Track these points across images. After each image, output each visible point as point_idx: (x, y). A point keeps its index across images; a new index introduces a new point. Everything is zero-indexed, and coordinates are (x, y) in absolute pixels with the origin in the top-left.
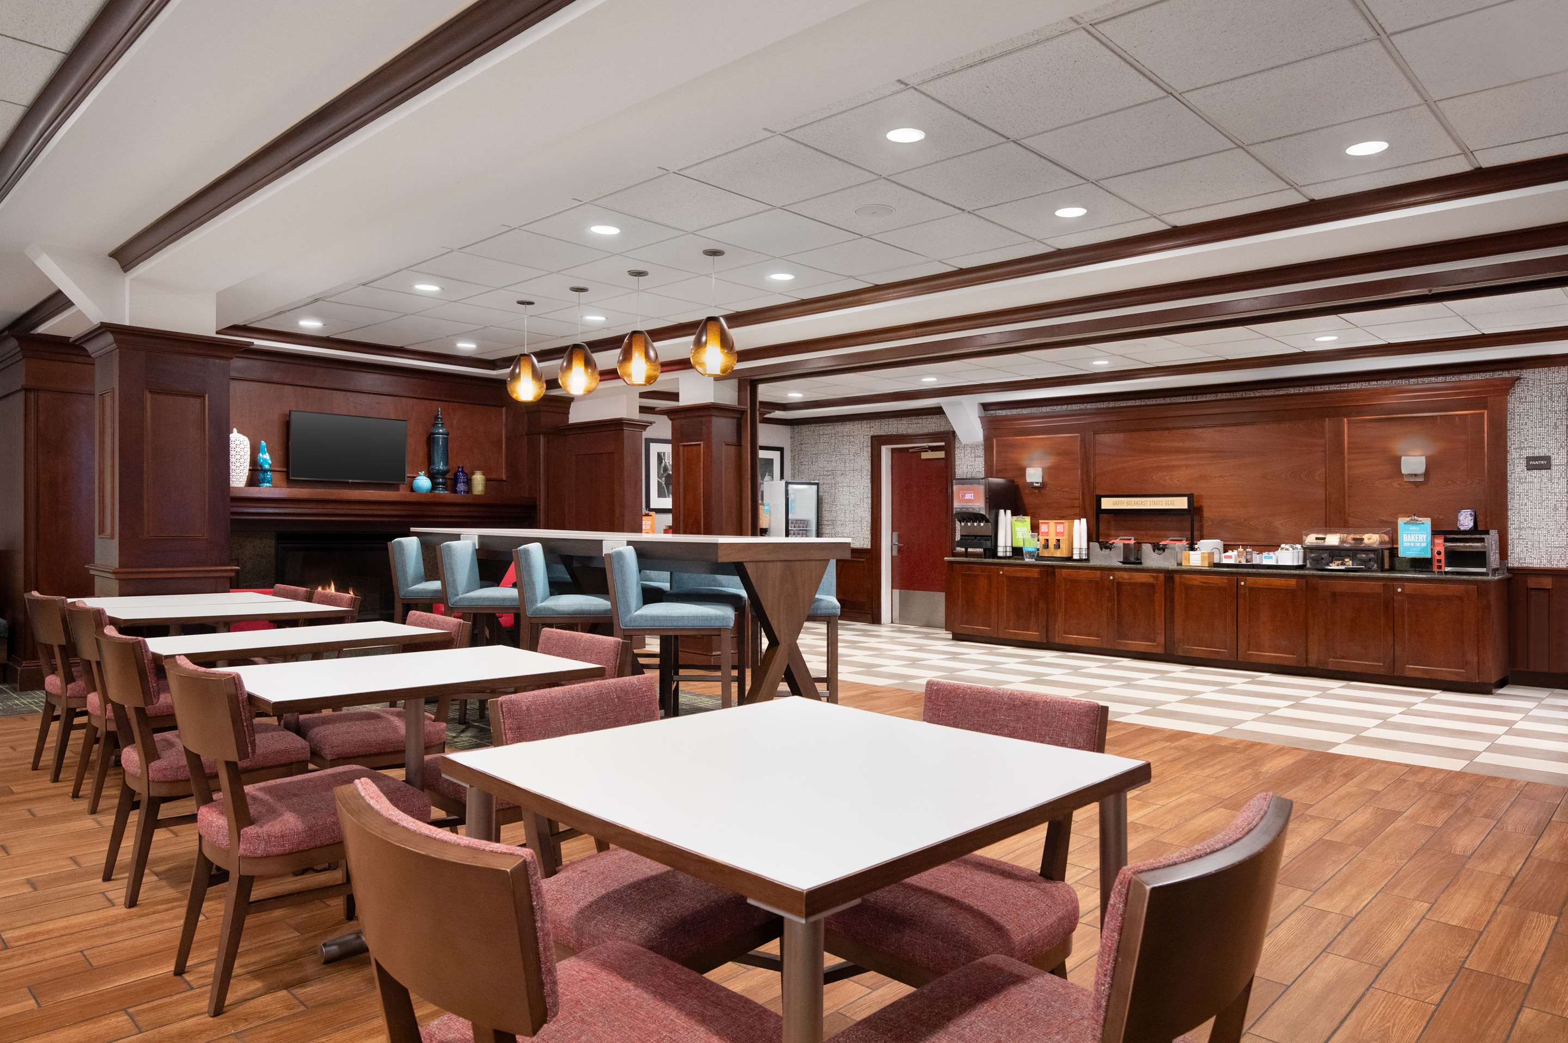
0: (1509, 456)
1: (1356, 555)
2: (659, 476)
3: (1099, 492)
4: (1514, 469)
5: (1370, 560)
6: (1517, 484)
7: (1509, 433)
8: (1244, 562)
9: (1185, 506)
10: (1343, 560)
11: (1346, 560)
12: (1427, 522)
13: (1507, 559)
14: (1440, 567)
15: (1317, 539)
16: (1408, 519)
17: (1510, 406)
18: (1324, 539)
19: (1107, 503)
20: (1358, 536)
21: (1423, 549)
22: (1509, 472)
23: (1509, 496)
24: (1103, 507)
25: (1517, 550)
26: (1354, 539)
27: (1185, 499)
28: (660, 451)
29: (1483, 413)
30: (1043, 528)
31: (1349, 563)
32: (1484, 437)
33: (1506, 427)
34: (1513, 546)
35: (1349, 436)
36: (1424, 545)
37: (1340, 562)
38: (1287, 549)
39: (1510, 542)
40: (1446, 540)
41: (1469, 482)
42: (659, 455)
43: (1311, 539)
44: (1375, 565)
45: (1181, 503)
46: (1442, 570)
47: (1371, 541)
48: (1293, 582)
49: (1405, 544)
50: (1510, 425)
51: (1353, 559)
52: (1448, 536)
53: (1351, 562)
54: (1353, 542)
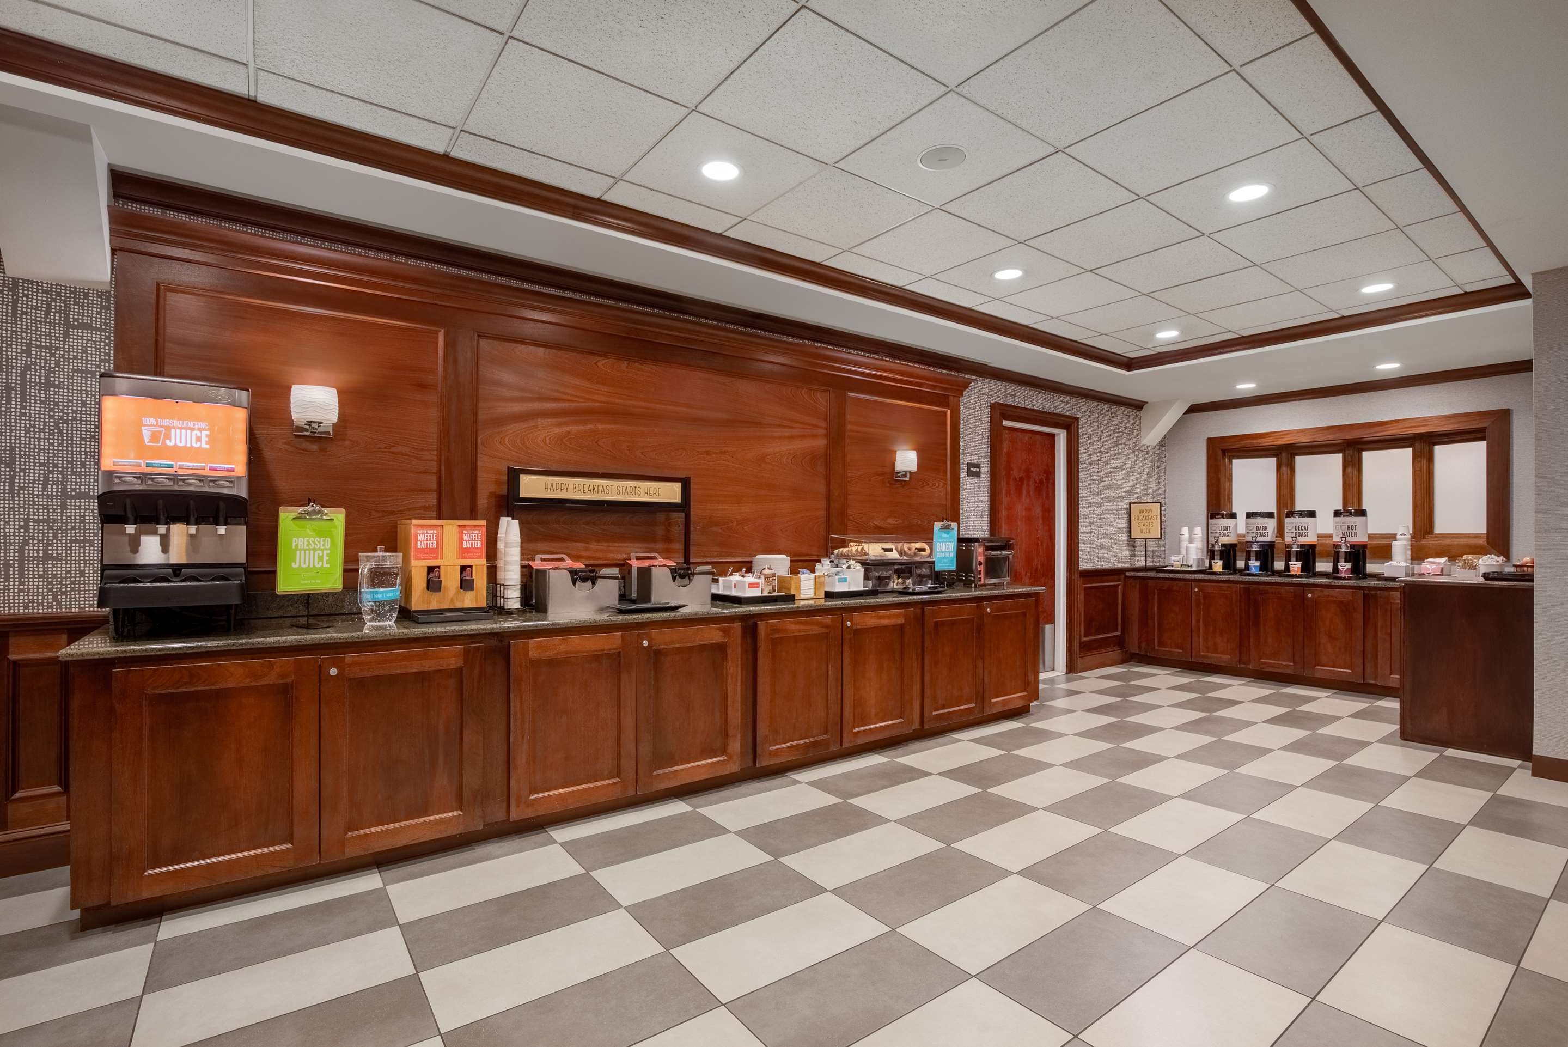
9: (677, 499)
27: (677, 487)
45: (670, 493)
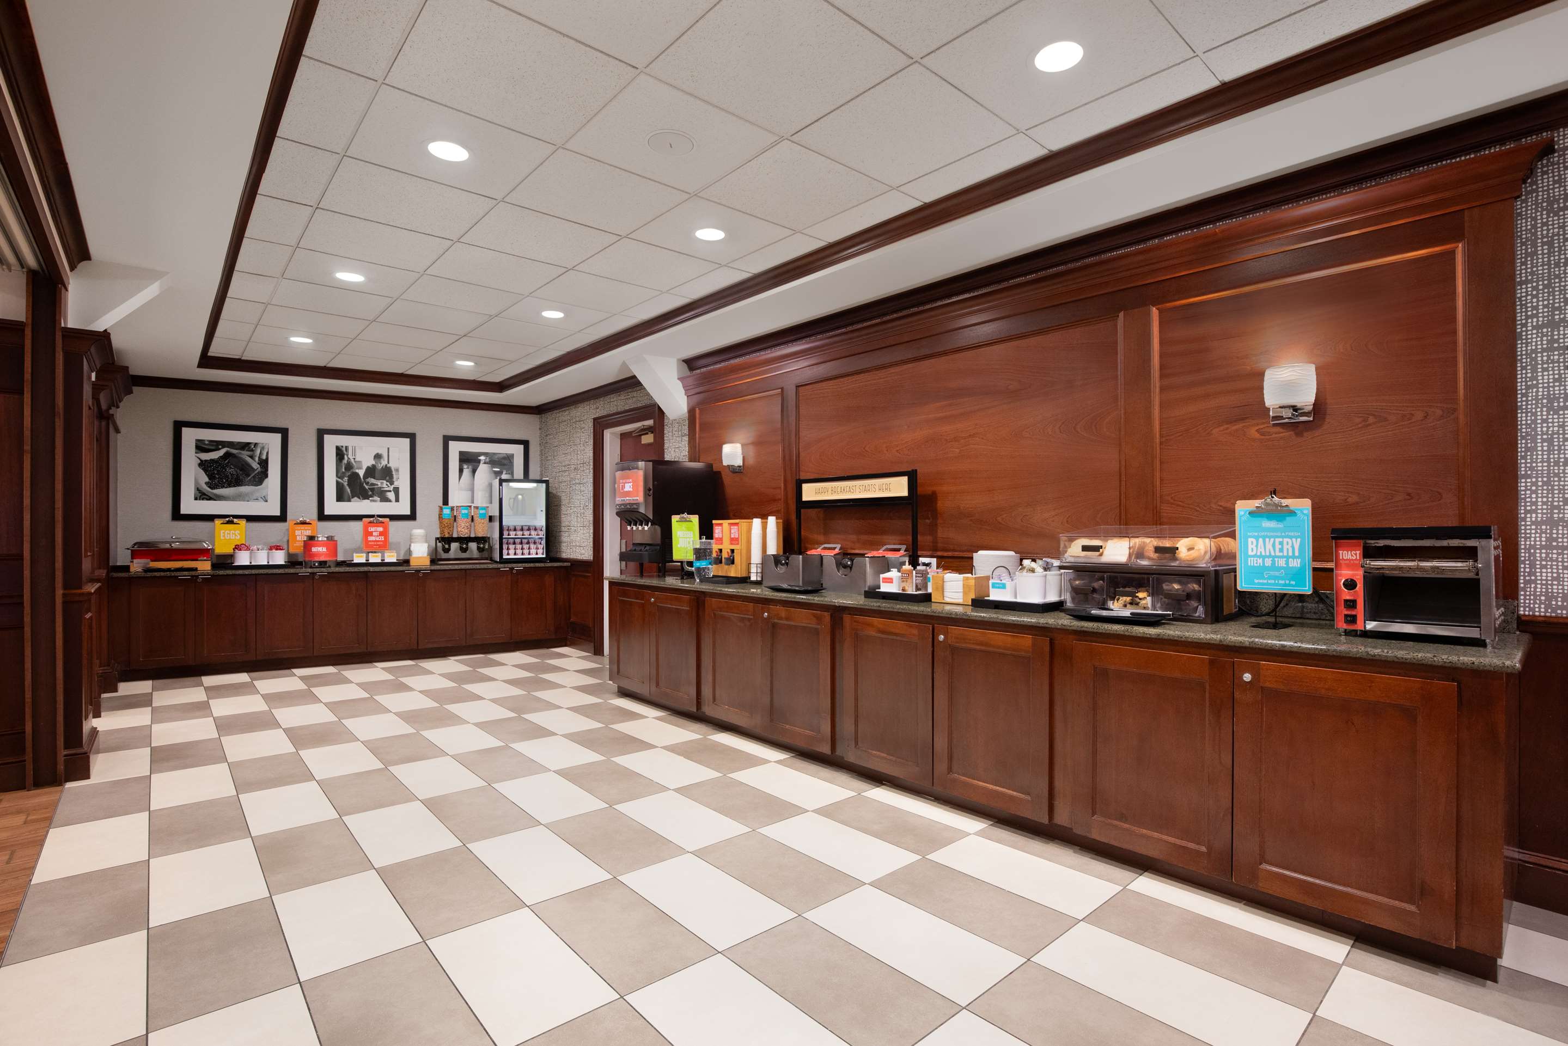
0: (1521, 348)
1: (1159, 583)
2: (339, 475)
3: (803, 476)
4: (1534, 378)
5: (1189, 596)
6: (1542, 414)
7: (1520, 292)
8: (911, 590)
10: (1133, 595)
11: (1141, 595)
12: (1303, 507)
13: (1515, 597)
14: (1352, 619)
15: (1085, 548)
16: (1257, 503)
17: (1523, 225)
18: (1096, 549)
19: (810, 492)
20: (1167, 543)
21: (1296, 575)
22: (1521, 386)
23: (1521, 444)
24: (805, 498)
25: (1544, 575)
26: (1158, 549)
28: (339, 445)
29: (1452, 253)
30: (717, 532)
31: (1147, 602)
32: (1454, 309)
33: (1513, 276)
34: (1532, 565)
35: (1162, 343)
36: (1295, 563)
37: (1128, 599)
38: (1033, 571)
39: (1523, 555)
40: (1369, 553)
41: (1419, 415)
42: (338, 449)
43: (1075, 551)
44: (1201, 609)
46: (1359, 626)
47: (1193, 554)
48: (1026, 641)
49: (1252, 562)
50: (1521, 272)
51: (1155, 592)
52: (1372, 542)
53: (1149, 599)
54: (1155, 556)
